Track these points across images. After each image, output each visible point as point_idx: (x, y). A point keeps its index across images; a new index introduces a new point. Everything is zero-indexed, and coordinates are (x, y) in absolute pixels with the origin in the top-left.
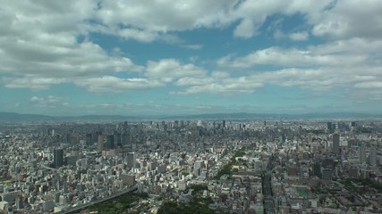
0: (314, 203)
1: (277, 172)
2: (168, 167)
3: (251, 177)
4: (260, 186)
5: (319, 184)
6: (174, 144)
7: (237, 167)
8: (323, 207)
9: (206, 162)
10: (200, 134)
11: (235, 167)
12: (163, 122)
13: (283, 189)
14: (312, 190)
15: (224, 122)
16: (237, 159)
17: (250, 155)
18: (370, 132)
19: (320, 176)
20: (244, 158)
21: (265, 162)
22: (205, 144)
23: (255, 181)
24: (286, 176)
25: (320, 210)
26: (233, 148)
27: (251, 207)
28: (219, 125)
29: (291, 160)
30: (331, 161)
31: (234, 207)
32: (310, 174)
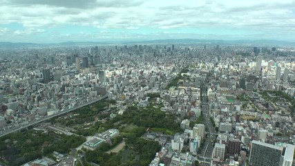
0: (238, 108)
1: (212, 85)
2: (131, 81)
3: (192, 88)
4: (199, 94)
5: (243, 94)
6: (135, 63)
7: (182, 81)
8: (245, 111)
9: (159, 77)
10: (155, 56)
11: (181, 80)
12: (126, 46)
13: (216, 98)
14: (238, 98)
15: (173, 46)
16: (182, 74)
17: (192, 71)
18: (286, 56)
19: (244, 88)
20: (188, 74)
21: (204, 77)
22: (158, 64)
23: (196, 91)
24: (219, 87)
25: (242, 113)
26: (180, 66)
27: (192, 109)
28: (169, 48)
29: (223, 76)
30: (254, 77)
31: (179, 110)
32: (237, 87)
